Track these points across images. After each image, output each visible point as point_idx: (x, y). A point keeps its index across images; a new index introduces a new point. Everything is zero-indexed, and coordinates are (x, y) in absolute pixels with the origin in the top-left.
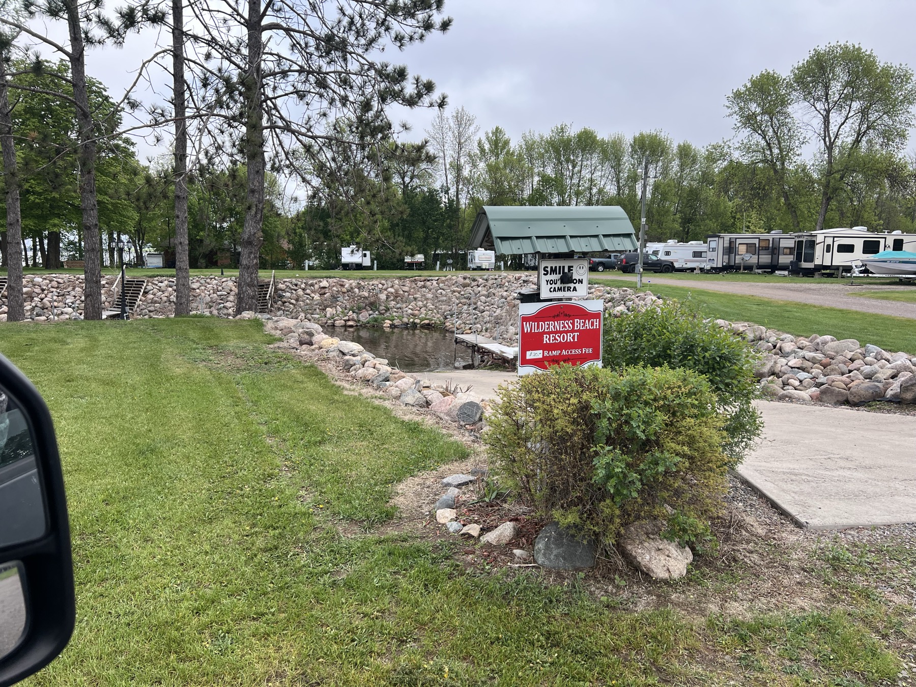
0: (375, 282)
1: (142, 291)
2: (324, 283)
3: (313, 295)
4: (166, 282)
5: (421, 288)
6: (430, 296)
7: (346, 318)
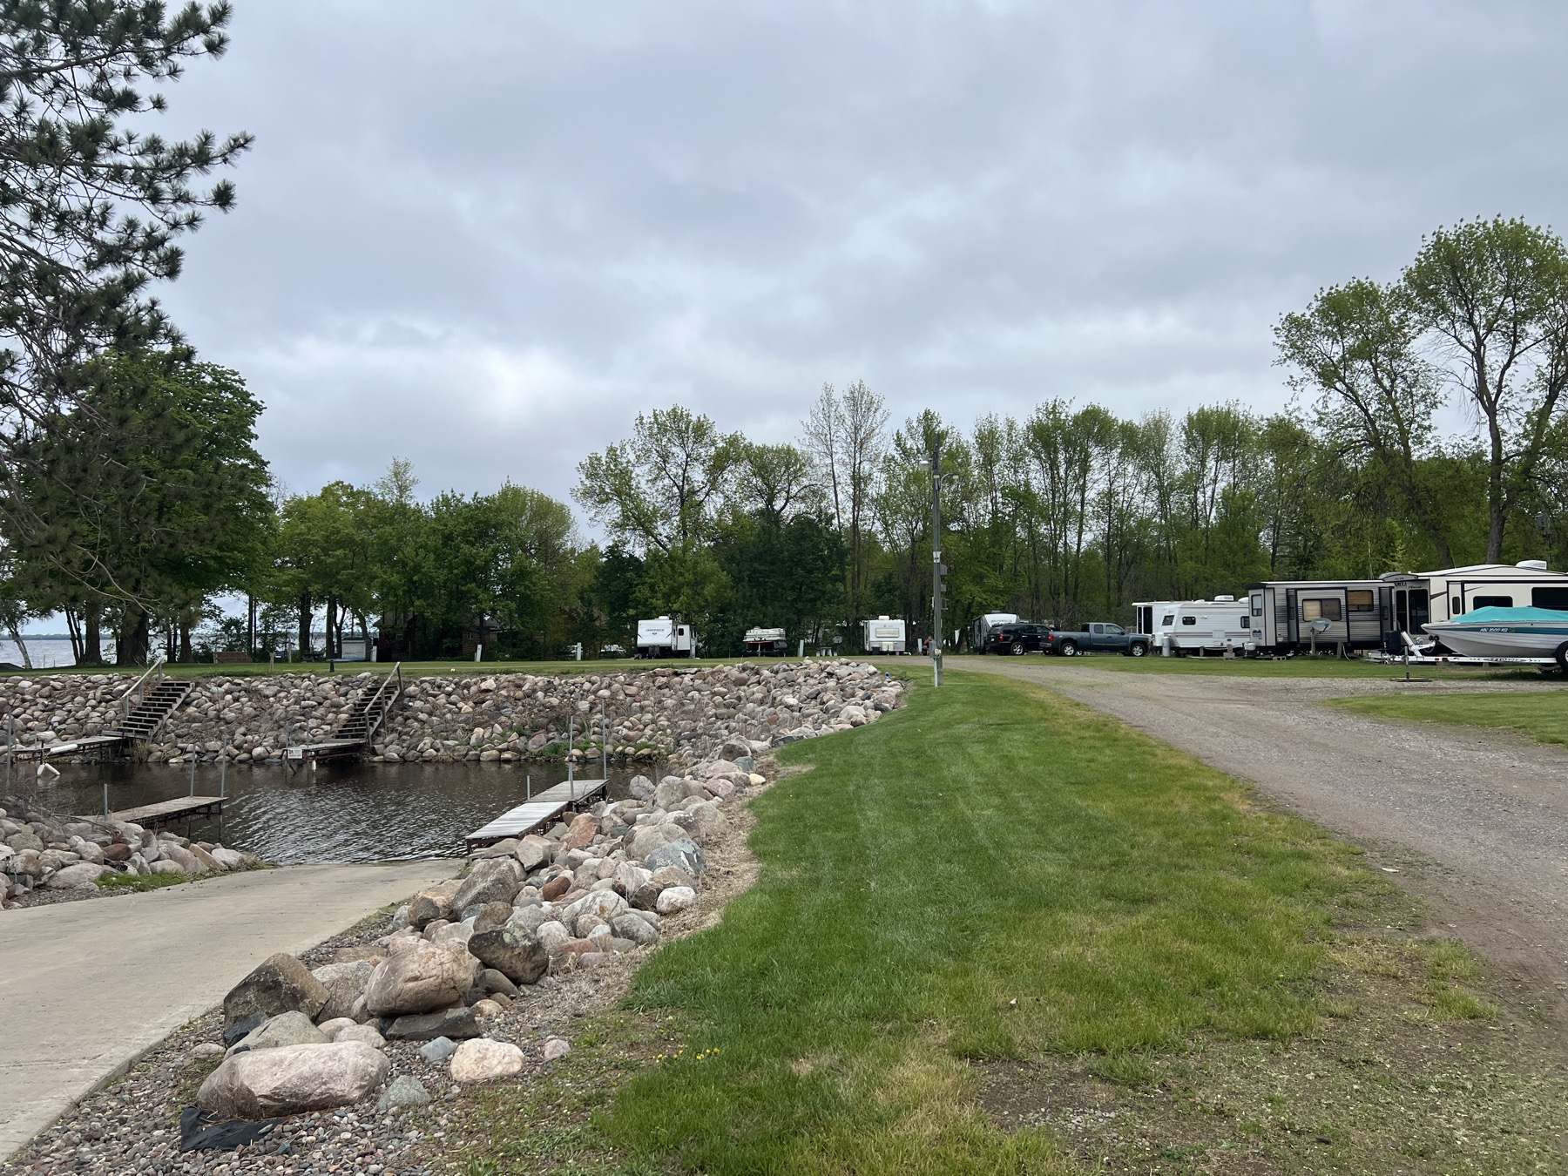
0: (579, 679)
1: (179, 701)
2: (490, 683)
3: (461, 704)
4: (226, 686)
5: (660, 688)
6: (669, 702)
7: (504, 746)
